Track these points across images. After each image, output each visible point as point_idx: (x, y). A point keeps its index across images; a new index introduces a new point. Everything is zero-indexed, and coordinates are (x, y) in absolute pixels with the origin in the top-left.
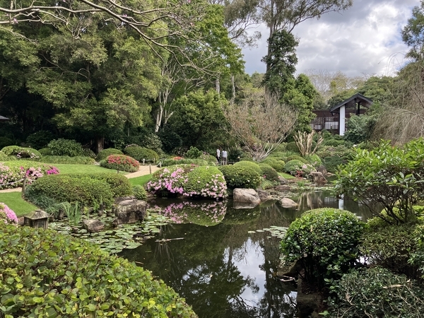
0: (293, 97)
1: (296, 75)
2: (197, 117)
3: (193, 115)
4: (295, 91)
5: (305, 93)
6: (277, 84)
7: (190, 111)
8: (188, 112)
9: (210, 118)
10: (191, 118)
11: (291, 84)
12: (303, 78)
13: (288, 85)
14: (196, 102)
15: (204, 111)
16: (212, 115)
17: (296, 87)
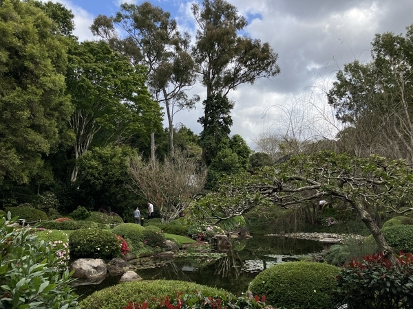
0: (226, 156)
1: (231, 136)
2: (99, 174)
3: (94, 172)
4: (228, 151)
5: (239, 153)
6: (210, 144)
7: (92, 167)
8: (89, 168)
9: (113, 175)
10: (92, 175)
11: (225, 144)
12: (238, 138)
13: (222, 145)
14: (101, 157)
15: (108, 167)
16: (117, 171)
17: (231, 147)
